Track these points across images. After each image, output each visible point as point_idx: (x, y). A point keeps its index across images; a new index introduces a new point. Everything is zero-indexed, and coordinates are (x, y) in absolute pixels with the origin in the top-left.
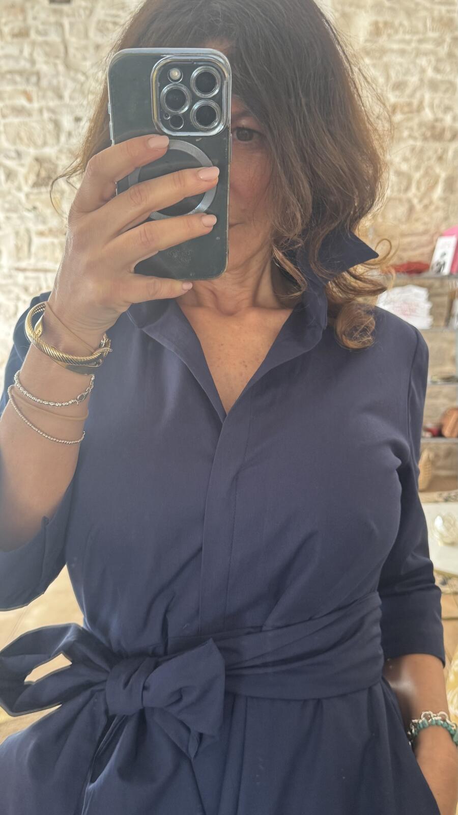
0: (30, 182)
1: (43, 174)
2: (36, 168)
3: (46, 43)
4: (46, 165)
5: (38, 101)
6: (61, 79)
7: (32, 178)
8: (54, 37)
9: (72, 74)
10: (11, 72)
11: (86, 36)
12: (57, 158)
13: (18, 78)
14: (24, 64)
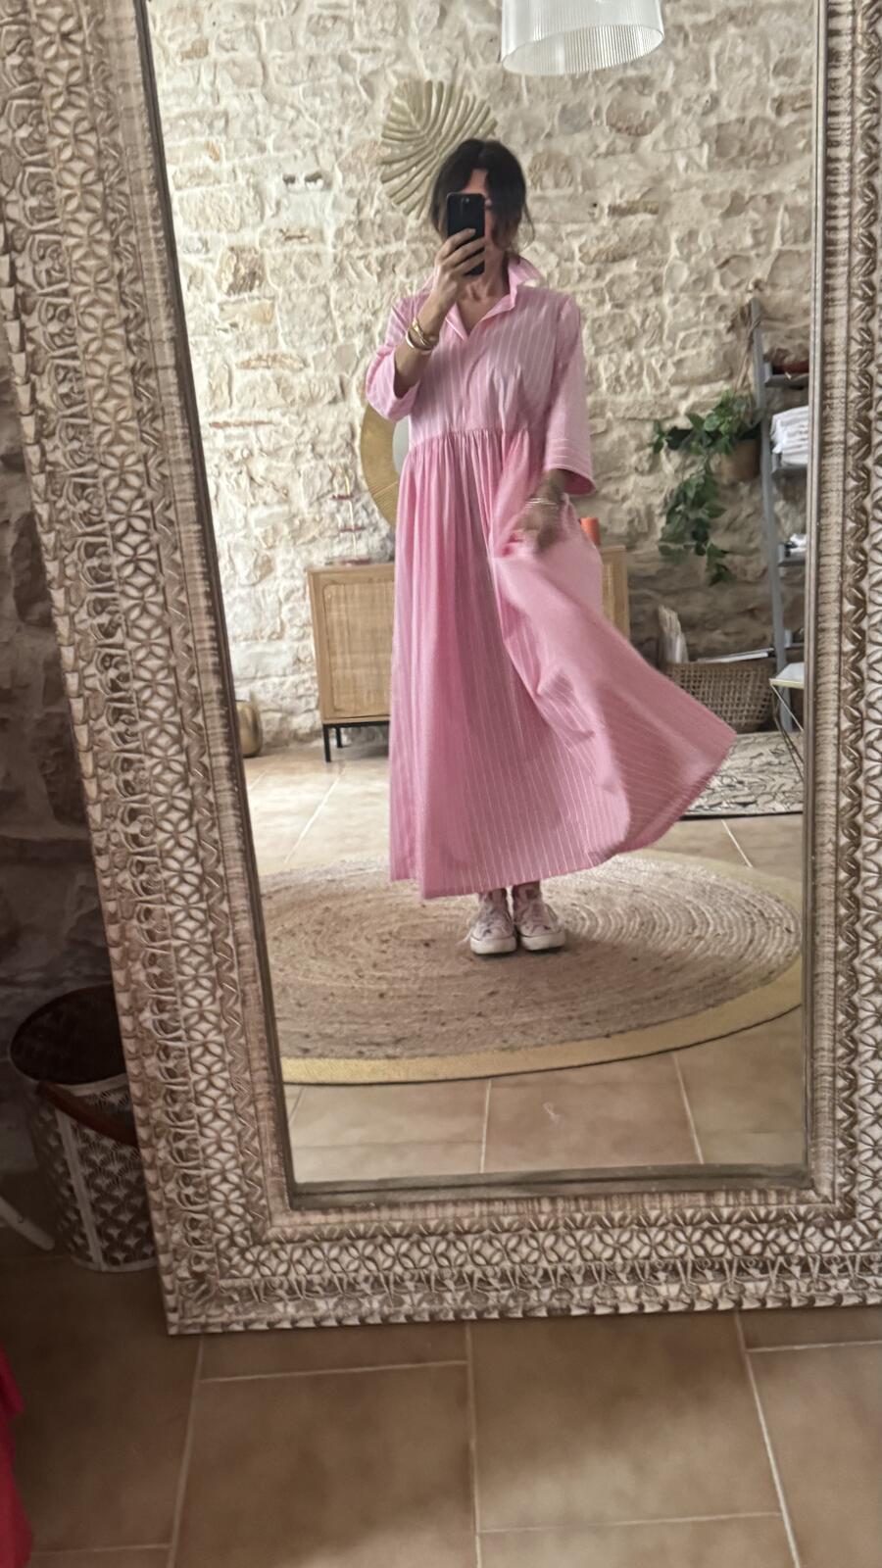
0: (225, 286)
1: (243, 271)
2: (233, 263)
3: (234, 64)
4: (244, 255)
5: (227, 158)
6: (260, 117)
7: (228, 279)
8: (245, 53)
9: (276, 108)
10: (184, 116)
11: (294, 45)
12: (261, 244)
13: (197, 125)
14: (203, 101)
